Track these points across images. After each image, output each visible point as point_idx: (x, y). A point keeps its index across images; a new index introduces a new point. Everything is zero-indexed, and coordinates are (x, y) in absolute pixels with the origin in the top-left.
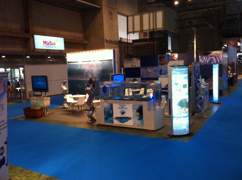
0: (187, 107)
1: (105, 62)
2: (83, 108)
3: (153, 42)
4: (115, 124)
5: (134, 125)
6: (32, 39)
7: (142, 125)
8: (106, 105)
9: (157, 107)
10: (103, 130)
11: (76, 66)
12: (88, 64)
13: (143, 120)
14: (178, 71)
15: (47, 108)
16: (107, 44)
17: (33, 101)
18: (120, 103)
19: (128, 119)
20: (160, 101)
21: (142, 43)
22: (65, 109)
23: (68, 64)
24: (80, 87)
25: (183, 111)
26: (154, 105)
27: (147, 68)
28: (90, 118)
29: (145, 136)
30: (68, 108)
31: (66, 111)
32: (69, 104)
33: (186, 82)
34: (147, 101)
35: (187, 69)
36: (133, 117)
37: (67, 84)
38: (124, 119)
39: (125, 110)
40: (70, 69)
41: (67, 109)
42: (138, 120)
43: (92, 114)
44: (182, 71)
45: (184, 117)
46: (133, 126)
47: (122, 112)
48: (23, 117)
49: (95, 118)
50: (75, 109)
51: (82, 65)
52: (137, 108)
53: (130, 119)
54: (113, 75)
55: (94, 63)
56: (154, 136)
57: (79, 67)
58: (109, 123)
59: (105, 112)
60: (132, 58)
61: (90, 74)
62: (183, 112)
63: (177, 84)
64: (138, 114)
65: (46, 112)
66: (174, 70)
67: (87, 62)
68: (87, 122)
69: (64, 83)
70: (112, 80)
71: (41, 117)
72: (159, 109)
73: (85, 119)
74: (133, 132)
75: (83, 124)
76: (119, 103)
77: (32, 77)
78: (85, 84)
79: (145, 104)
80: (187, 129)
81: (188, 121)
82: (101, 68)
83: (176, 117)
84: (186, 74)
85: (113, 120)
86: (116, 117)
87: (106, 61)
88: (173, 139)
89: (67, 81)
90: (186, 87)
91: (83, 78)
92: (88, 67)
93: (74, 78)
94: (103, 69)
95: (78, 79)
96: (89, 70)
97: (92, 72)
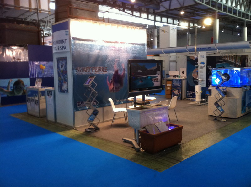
1: (137, 46)
8: (243, 93)
11: (91, 47)
12: (113, 47)
51: (102, 47)
55: (123, 46)
61: (116, 64)
78: (107, 81)
82: (131, 55)
91: (104, 71)
92: (112, 52)
93: (86, 71)
94: (134, 56)
95: (94, 72)
96: (115, 57)
97: (119, 61)
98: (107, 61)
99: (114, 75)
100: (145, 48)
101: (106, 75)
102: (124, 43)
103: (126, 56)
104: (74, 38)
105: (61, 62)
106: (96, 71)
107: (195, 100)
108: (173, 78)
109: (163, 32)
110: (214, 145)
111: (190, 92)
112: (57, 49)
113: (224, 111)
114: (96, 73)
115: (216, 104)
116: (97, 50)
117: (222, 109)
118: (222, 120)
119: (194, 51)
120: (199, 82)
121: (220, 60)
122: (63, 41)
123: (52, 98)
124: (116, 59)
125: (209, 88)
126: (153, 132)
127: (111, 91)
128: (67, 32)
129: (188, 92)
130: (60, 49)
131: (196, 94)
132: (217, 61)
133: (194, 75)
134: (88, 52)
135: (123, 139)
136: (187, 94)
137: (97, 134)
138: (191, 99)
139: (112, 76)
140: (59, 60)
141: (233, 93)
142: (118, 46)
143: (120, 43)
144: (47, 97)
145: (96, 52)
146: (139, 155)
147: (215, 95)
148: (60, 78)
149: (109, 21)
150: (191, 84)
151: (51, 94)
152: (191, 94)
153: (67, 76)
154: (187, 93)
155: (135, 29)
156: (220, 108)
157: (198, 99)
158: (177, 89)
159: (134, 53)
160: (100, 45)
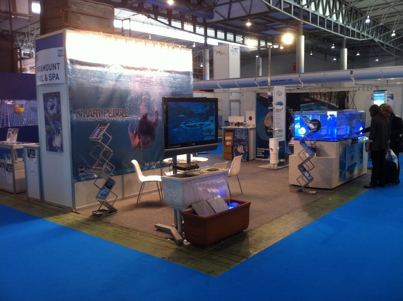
4: (347, 179)
11: (102, 76)
12: (138, 76)
36: (358, 161)
42: (360, 164)
47: (352, 157)
51: (120, 75)
52: (361, 147)
55: (155, 76)
57: (111, 83)
58: (343, 180)
78: (129, 132)
82: (169, 90)
85: (346, 174)
86: (348, 168)
87: (180, 75)
91: (124, 115)
92: (137, 84)
93: (93, 116)
94: (173, 92)
95: (106, 117)
96: (141, 93)
97: (149, 99)
98: (129, 99)
99: (140, 121)
100: (190, 79)
101: (128, 122)
102: (157, 70)
103: (159, 91)
104: (72, 61)
105: (50, 100)
106: (110, 115)
107: (269, 162)
108: (234, 127)
109: (219, 55)
110: (298, 231)
111: (261, 149)
112: (44, 79)
113: (313, 178)
114: (110, 118)
115: (301, 168)
116: (112, 80)
117: (310, 175)
118: (310, 192)
119: (267, 85)
120: (275, 134)
121: (307, 100)
122: (54, 66)
123: (35, 160)
124: (143, 97)
125: (290, 143)
126: (205, 214)
127: (136, 147)
128: (62, 50)
129: (258, 149)
130: (49, 78)
131: (271, 152)
132: (301, 100)
133: (267, 123)
134: (95, 85)
135: (156, 226)
136: (257, 152)
137: (113, 219)
138: (263, 160)
139: (137, 124)
140: (47, 97)
141: (326, 150)
142: (146, 74)
143: (150, 71)
144: (28, 158)
145: (109, 84)
146: (181, 251)
147: (299, 153)
148: (48, 126)
149: (131, 34)
150: (263, 136)
151: (34, 155)
152: (263, 151)
153: (61, 124)
154: (256, 150)
155: (173, 48)
156: (307, 173)
157: (273, 159)
158: (242, 145)
159: (173, 87)
160: (117, 73)
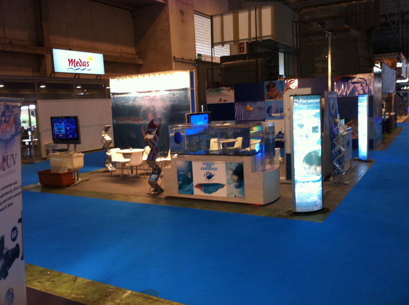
0: (318, 165)
1: (176, 92)
2: (139, 172)
3: (255, 60)
4: (196, 195)
5: (229, 196)
6: (48, 56)
7: (241, 196)
8: (181, 164)
9: (268, 167)
10: (176, 206)
11: (127, 99)
12: (147, 97)
13: (244, 188)
14: (304, 104)
15: (78, 171)
16: (176, 64)
17: (55, 159)
18: (205, 160)
19: (218, 186)
20: (272, 155)
21: (237, 61)
22: (109, 173)
23: (112, 97)
24: (133, 135)
25: (312, 172)
26: (263, 163)
27: (246, 104)
28: (153, 187)
29: (249, 214)
30: (114, 171)
31: (111, 176)
32: (114, 164)
33: (317, 122)
34: (251, 156)
35: (318, 100)
36: (227, 183)
37: (111, 130)
38: (211, 188)
39: (212, 172)
40: (117, 105)
41: (113, 173)
42: (235, 188)
43: (157, 179)
44: (311, 103)
45: (314, 182)
46: (227, 197)
47: (208, 175)
48: (38, 187)
49: (162, 187)
50: (126, 172)
51: (136, 98)
52: (235, 168)
53: (222, 186)
54: (191, 115)
55: (158, 95)
56: (262, 214)
57: (131, 102)
58: (187, 194)
59: (179, 176)
60: (221, 88)
61: (151, 113)
62: (313, 174)
63: (302, 126)
64: (236, 178)
65: (76, 179)
66: (296, 102)
67: (145, 92)
68: (148, 194)
69: (107, 130)
70: (188, 122)
71: (69, 186)
72: (270, 169)
73: (145, 188)
74: (227, 208)
75: (141, 196)
76: (202, 160)
77: (52, 118)
79: (247, 161)
80: (319, 202)
81: (321, 188)
82: (169, 103)
83: (300, 182)
84: (317, 108)
85: (193, 189)
86: (197, 184)
87: (178, 92)
88: (296, 218)
89: (111, 125)
90: (318, 132)
91: (139, 121)
92: (146, 102)
93: (123, 121)
94: (172, 104)
96: (149, 107)
97: (154, 111)
98: (142, 111)
99: (149, 125)
102: (159, 91)
103: (161, 105)
104: (114, 94)
124: (151, 109)
134: (124, 104)
139: (147, 126)
142: (152, 95)
160: (134, 96)
